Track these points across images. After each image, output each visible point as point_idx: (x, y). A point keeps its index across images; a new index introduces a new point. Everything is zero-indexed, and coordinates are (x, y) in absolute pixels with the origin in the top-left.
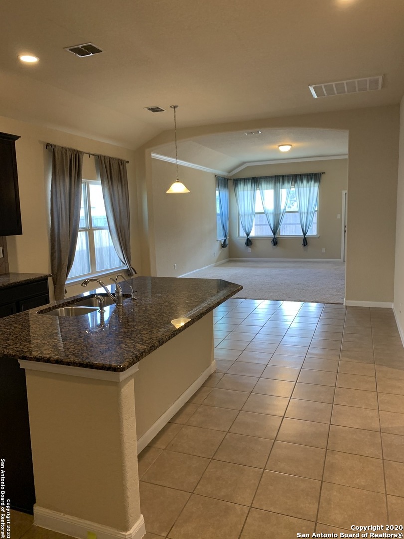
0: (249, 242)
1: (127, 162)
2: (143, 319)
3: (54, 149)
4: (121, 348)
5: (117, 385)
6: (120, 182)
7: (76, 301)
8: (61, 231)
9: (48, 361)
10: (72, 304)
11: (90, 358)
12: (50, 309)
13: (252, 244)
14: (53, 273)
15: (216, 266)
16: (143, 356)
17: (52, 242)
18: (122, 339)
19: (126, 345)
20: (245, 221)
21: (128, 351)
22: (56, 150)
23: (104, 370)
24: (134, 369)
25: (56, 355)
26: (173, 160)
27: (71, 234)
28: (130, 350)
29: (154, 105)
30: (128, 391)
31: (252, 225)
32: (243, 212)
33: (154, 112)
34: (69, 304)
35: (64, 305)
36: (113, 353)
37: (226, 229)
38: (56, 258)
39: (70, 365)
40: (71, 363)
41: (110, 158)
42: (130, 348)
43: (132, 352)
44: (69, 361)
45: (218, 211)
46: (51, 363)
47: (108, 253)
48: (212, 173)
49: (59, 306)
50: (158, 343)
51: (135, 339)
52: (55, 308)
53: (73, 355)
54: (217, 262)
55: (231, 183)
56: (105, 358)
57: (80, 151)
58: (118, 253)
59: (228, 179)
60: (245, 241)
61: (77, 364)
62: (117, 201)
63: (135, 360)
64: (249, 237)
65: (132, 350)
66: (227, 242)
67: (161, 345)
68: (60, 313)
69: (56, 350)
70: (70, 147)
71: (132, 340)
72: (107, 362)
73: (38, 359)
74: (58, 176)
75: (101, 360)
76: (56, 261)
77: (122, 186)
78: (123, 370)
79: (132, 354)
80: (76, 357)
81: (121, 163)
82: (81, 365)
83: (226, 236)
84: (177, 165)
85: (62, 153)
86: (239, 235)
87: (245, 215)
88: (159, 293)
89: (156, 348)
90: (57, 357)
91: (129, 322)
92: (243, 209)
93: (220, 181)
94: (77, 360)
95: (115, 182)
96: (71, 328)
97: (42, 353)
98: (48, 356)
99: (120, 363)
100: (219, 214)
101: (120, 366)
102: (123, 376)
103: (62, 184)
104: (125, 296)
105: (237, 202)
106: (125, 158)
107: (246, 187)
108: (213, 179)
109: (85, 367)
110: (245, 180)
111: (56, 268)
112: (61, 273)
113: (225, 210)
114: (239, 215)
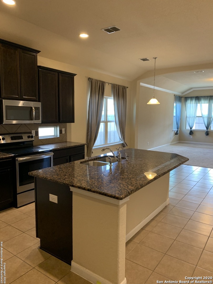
0: (191, 133)
1: (127, 87)
2: (132, 172)
3: (92, 81)
4: (120, 187)
5: (118, 206)
6: (123, 98)
7: (98, 158)
8: (92, 122)
9: (84, 189)
10: (96, 160)
11: (105, 190)
12: (85, 162)
13: (193, 134)
14: (87, 143)
15: (171, 145)
16: (132, 193)
17: (88, 127)
18: (121, 182)
19: (123, 185)
20: (190, 121)
21: (124, 189)
22: (93, 81)
23: (112, 197)
24: (127, 199)
25: (88, 186)
26: (152, 87)
27: (97, 124)
28: (125, 188)
29: (144, 58)
30: (123, 211)
31: (194, 123)
32: (189, 116)
33: (144, 61)
34: (94, 159)
35: (92, 160)
36: (117, 189)
37: (178, 125)
38: (89, 135)
39: (95, 193)
40: (95, 191)
41: (119, 85)
42: (125, 187)
43: (126, 190)
44: (94, 190)
45: (175, 115)
46: (85, 190)
47: (114, 134)
48: (173, 94)
49: (90, 160)
50: (140, 187)
51: (128, 183)
52: (88, 161)
53: (96, 187)
54: (171, 142)
55: (183, 99)
56: (112, 191)
57: (104, 82)
58: (119, 134)
59: (181, 97)
60: (189, 132)
61: (98, 192)
62: (120, 108)
63: (128, 194)
64: (192, 130)
65: (126, 188)
66: (178, 132)
67: (142, 188)
68: (90, 164)
69: (88, 183)
70: (99, 80)
71: (126, 183)
72: (113, 194)
73: (79, 188)
74: (93, 94)
75: (110, 192)
76: (89, 137)
77: (124, 100)
78: (121, 199)
79: (126, 191)
80: (98, 188)
81: (124, 88)
82: (100, 193)
83: (178, 129)
84: (154, 89)
85: (96, 82)
86: (186, 129)
87: (190, 117)
88: (140, 158)
89: (139, 189)
90: (89, 188)
91: (124, 173)
92: (189, 114)
93: (177, 98)
94: (98, 190)
95: (120, 98)
96: (95, 172)
97: (81, 184)
98: (84, 186)
99: (120, 195)
100: (174, 116)
101: (120, 197)
102: (121, 202)
103: (94, 98)
104: (123, 158)
105: (186, 110)
106: (126, 86)
107: (192, 102)
108: (173, 97)
109: (102, 195)
110: (191, 98)
111: (89, 140)
112: (91, 143)
113: (178, 114)
114: (186, 117)
